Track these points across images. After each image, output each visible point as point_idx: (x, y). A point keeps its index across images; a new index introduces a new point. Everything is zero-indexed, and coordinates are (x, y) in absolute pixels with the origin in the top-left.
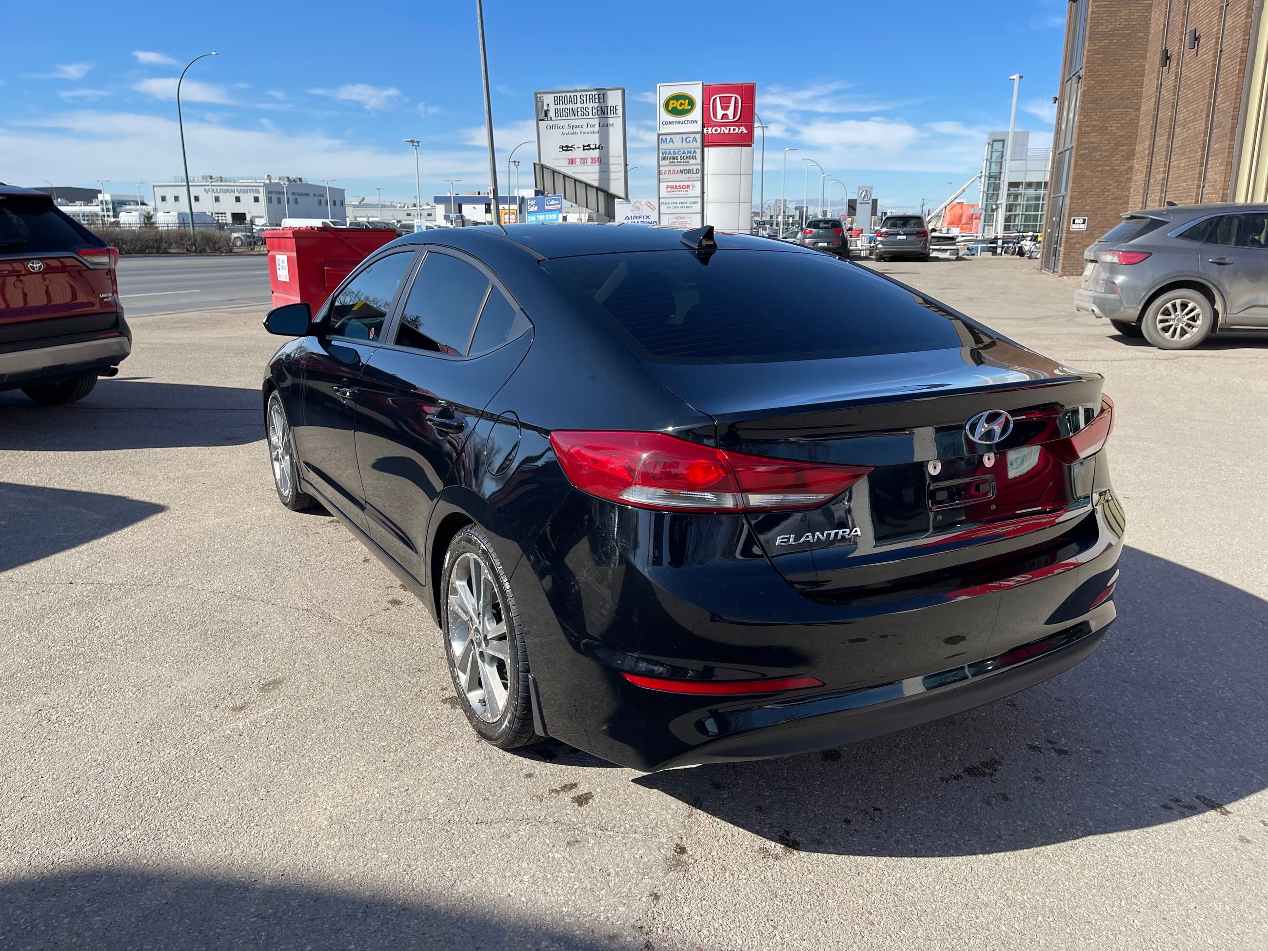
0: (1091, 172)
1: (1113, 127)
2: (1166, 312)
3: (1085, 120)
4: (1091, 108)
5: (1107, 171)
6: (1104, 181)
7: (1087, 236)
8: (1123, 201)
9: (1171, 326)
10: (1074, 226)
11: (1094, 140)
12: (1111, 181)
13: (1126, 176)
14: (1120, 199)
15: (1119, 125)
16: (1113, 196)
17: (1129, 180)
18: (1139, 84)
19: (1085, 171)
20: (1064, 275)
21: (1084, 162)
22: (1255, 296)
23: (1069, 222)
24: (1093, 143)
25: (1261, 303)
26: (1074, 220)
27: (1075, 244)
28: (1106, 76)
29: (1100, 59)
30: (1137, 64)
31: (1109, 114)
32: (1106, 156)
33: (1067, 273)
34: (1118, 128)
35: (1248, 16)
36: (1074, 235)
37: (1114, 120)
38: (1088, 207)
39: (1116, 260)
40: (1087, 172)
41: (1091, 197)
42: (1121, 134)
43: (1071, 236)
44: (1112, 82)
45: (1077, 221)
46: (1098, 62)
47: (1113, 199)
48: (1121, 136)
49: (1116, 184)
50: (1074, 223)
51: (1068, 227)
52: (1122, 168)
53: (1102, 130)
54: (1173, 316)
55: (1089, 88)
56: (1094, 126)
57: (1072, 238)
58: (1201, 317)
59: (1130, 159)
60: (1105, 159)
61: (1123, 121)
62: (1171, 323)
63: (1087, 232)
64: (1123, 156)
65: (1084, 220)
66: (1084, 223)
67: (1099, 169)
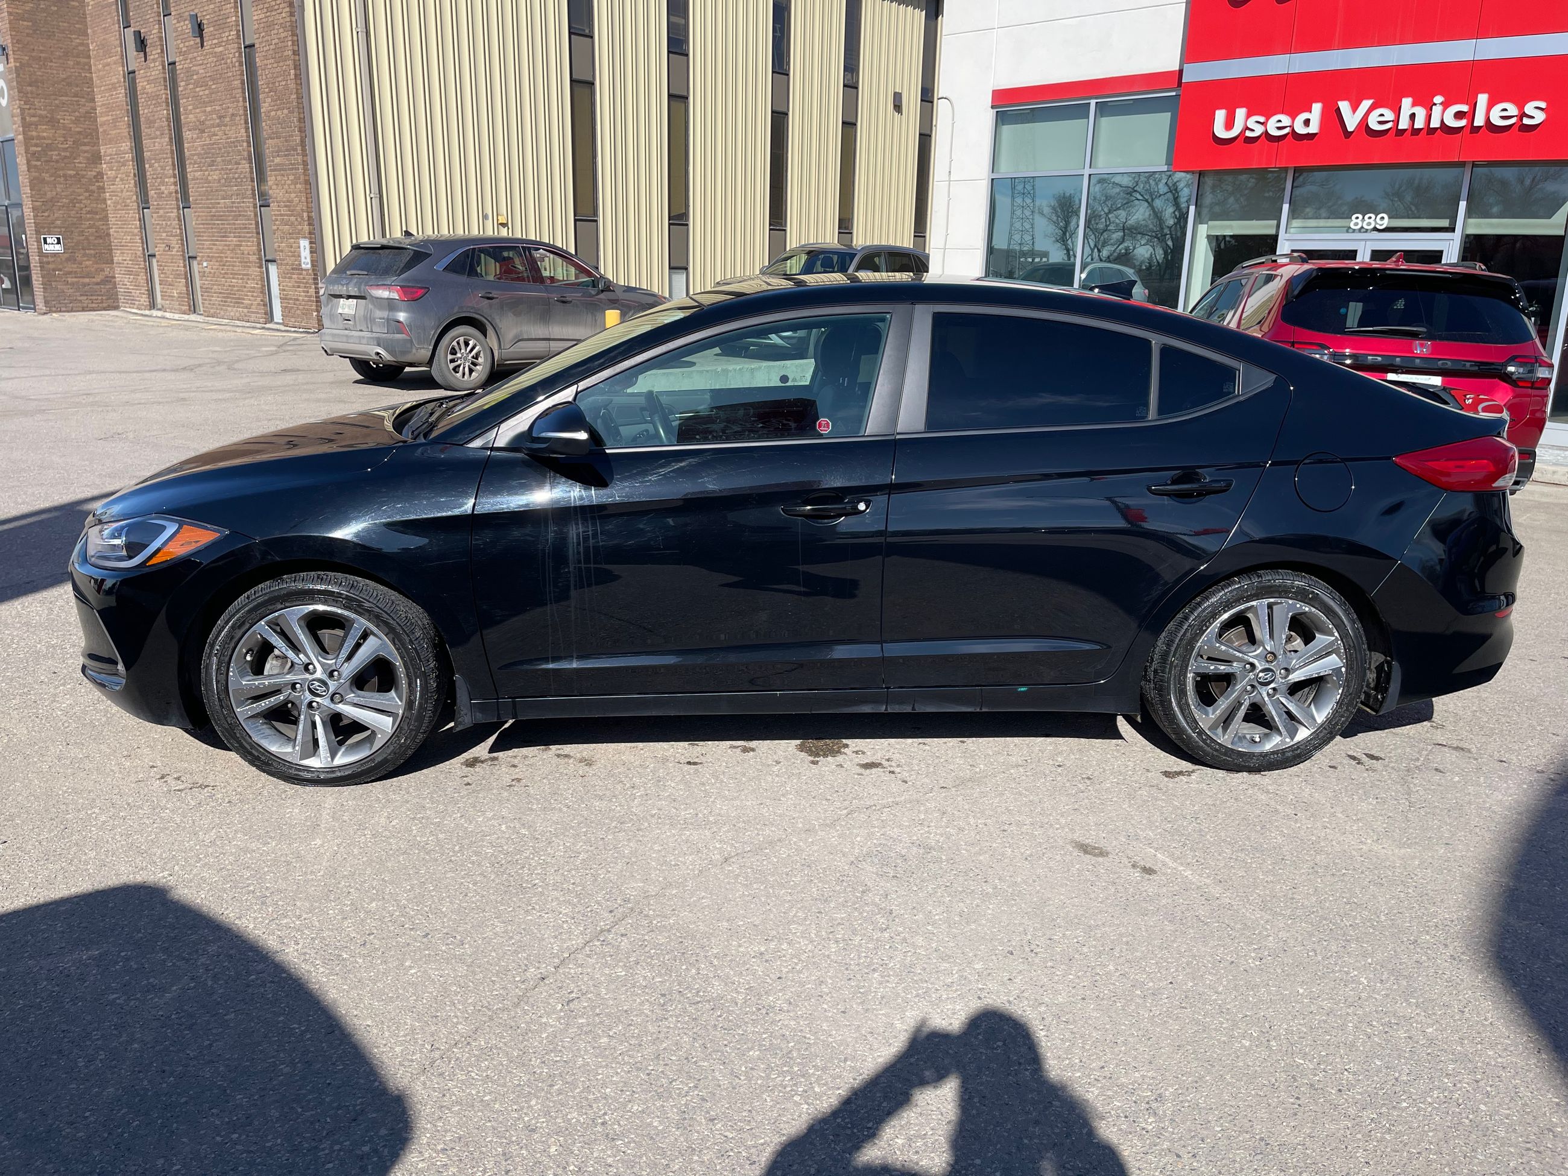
0: (51, 176)
1: (66, 119)
2: (453, 352)
3: (28, 107)
4: (32, 93)
5: (71, 176)
6: (71, 190)
7: (68, 260)
8: (102, 216)
9: (459, 366)
10: (46, 246)
11: (45, 134)
12: (79, 190)
13: (97, 184)
14: (96, 213)
15: (74, 118)
16: (88, 209)
17: (102, 189)
18: (87, 67)
19: (44, 174)
20: (51, 311)
21: (39, 163)
22: (519, 330)
23: (38, 241)
24: (44, 138)
25: (525, 337)
26: (45, 239)
27: (54, 270)
28: (41, 51)
29: (28, 27)
30: (78, 41)
31: (56, 102)
32: (66, 157)
33: (54, 309)
34: (73, 122)
35: (292, 14)
36: (51, 259)
37: (65, 111)
38: (59, 222)
39: (395, 296)
40: (46, 176)
41: (59, 210)
42: (78, 129)
43: (45, 259)
44: (51, 61)
45: (49, 240)
46: (27, 31)
47: (89, 212)
48: (79, 133)
49: (87, 194)
50: (45, 242)
51: (40, 249)
52: (89, 173)
53: (53, 122)
54: (459, 355)
55: (22, 65)
56: (40, 116)
57: (48, 263)
58: (482, 354)
59: (96, 163)
60: (65, 161)
61: (77, 114)
62: (459, 362)
63: (66, 255)
64: (88, 159)
65: (58, 239)
66: (59, 243)
67: (61, 173)
